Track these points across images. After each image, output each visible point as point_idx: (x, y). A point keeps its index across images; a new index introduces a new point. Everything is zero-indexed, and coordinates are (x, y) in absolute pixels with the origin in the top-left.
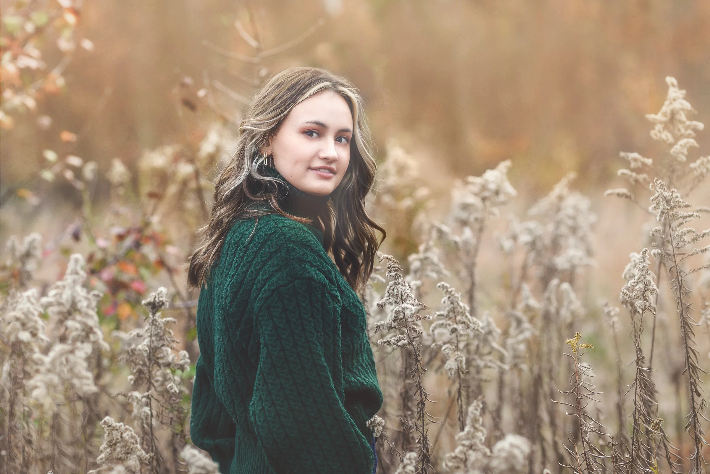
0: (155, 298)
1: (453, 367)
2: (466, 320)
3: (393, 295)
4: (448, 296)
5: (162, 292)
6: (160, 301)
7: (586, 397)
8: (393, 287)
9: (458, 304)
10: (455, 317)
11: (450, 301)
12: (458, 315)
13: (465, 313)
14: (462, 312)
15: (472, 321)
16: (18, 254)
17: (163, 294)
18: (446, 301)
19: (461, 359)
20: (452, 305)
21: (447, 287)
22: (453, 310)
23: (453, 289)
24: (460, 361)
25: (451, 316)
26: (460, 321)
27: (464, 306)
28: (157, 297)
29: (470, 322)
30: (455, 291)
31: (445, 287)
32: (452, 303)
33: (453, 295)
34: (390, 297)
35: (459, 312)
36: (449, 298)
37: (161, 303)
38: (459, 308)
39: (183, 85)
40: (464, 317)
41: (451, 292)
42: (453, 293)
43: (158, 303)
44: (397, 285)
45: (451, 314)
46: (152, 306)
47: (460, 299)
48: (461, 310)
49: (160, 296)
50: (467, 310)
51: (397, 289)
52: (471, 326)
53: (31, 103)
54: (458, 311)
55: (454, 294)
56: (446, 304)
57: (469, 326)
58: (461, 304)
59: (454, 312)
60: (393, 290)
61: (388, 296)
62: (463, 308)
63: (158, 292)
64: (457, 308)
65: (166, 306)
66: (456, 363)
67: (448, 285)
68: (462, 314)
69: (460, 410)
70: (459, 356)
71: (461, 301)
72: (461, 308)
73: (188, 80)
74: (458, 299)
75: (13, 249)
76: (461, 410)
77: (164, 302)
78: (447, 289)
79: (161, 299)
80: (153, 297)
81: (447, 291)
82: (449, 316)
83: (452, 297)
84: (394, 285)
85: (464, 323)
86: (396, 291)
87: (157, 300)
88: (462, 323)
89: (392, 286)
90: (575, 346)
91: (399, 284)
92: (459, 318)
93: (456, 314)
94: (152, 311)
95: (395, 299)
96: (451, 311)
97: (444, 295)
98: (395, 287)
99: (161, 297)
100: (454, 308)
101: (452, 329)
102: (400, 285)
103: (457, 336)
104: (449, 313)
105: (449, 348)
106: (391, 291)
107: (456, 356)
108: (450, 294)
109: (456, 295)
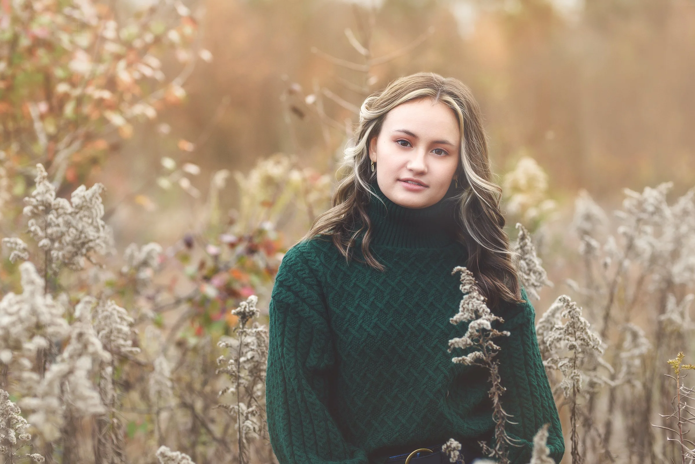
0: (245, 308)
1: (569, 386)
2: (586, 337)
3: (468, 310)
4: (569, 310)
5: (252, 301)
6: (251, 311)
7: (689, 422)
8: (468, 301)
9: (579, 319)
10: (575, 332)
11: (570, 315)
12: (578, 330)
13: (585, 329)
14: (582, 328)
15: (591, 339)
16: (135, 263)
17: (253, 304)
18: (566, 315)
19: (577, 377)
20: (572, 320)
21: (568, 300)
22: (573, 325)
23: (575, 303)
24: (576, 380)
25: (570, 331)
26: (579, 337)
27: (585, 322)
28: (247, 307)
29: (590, 340)
30: (576, 306)
31: (566, 301)
32: (572, 317)
33: (574, 310)
34: (465, 312)
35: (579, 327)
36: (570, 312)
37: (251, 313)
38: (579, 323)
39: (291, 92)
40: (584, 333)
41: (573, 305)
42: (574, 307)
43: (248, 313)
44: (472, 299)
45: (570, 329)
46: (242, 315)
47: (581, 314)
48: (581, 326)
49: (250, 305)
50: (587, 326)
51: (472, 303)
52: (590, 344)
53: (151, 112)
54: (577, 327)
55: (576, 308)
56: (566, 317)
57: (589, 344)
58: (582, 319)
59: (574, 328)
60: (468, 304)
61: (463, 311)
62: (583, 324)
63: (248, 301)
64: (577, 323)
65: (257, 315)
66: (572, 382)
67: (570, 299)
68: (582, 330)
69: (572, 430)
70: (575, 375)
71: (582, 316)
72: (582, 323)
73: (297, 87)
74: (579, 315)
75: (132, 257)
76: (574, 429)
77: (254, 311)
78: (569, 303)
79: (252, 309)
80: (243, 307)
81: (568, 305)
82: (568, 331)
83: (573, 312)
84: (469, 298)
85: (583, 339)
86: (470, 305)
87: (247, 310)
88: (581, 340)
89: (466, 300)
90: (678, 367)
91: (474, 297)
92: (578, 333)
93: (576, 330)
94: (242, 321)
95: (470, 315)
96: (571, 326)
97: (565, 308)
98: (470, 301)
99: (252, 306)
100: (574, 323)
101: (570, 346)
102: (475, 299)
103: (575, 353)
104: (568, 328)
105: (566, 365)
106: (466, 305)
107: (573, 374)
108: (571, 308)
109: (578, 309)
